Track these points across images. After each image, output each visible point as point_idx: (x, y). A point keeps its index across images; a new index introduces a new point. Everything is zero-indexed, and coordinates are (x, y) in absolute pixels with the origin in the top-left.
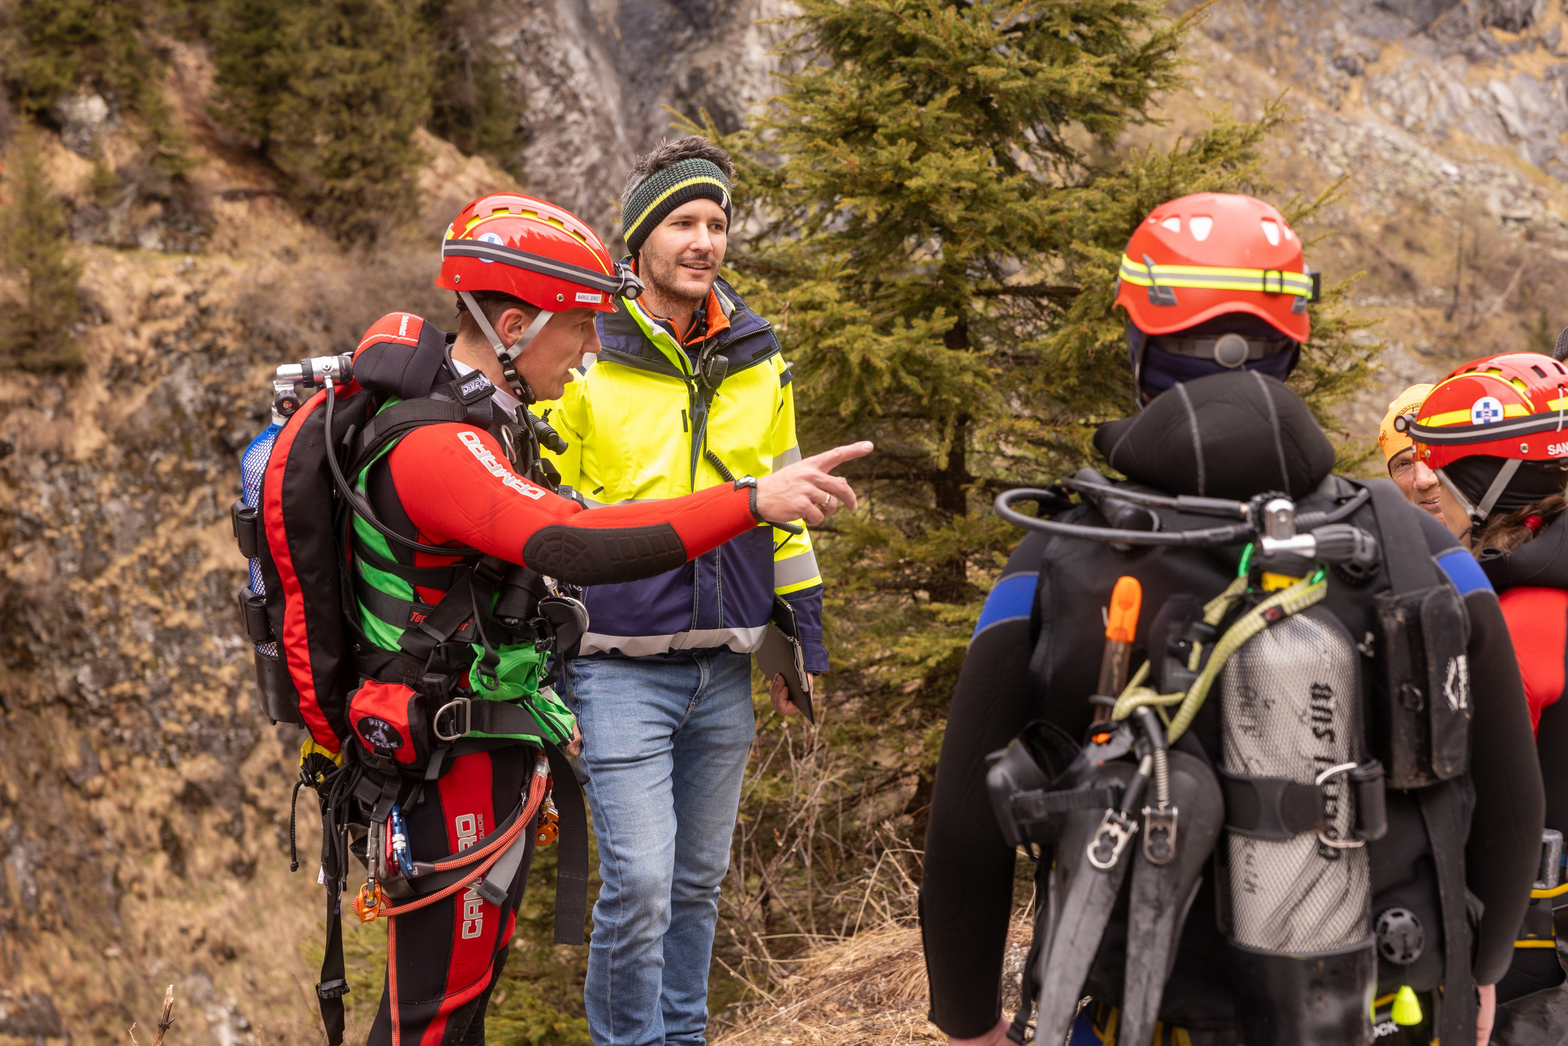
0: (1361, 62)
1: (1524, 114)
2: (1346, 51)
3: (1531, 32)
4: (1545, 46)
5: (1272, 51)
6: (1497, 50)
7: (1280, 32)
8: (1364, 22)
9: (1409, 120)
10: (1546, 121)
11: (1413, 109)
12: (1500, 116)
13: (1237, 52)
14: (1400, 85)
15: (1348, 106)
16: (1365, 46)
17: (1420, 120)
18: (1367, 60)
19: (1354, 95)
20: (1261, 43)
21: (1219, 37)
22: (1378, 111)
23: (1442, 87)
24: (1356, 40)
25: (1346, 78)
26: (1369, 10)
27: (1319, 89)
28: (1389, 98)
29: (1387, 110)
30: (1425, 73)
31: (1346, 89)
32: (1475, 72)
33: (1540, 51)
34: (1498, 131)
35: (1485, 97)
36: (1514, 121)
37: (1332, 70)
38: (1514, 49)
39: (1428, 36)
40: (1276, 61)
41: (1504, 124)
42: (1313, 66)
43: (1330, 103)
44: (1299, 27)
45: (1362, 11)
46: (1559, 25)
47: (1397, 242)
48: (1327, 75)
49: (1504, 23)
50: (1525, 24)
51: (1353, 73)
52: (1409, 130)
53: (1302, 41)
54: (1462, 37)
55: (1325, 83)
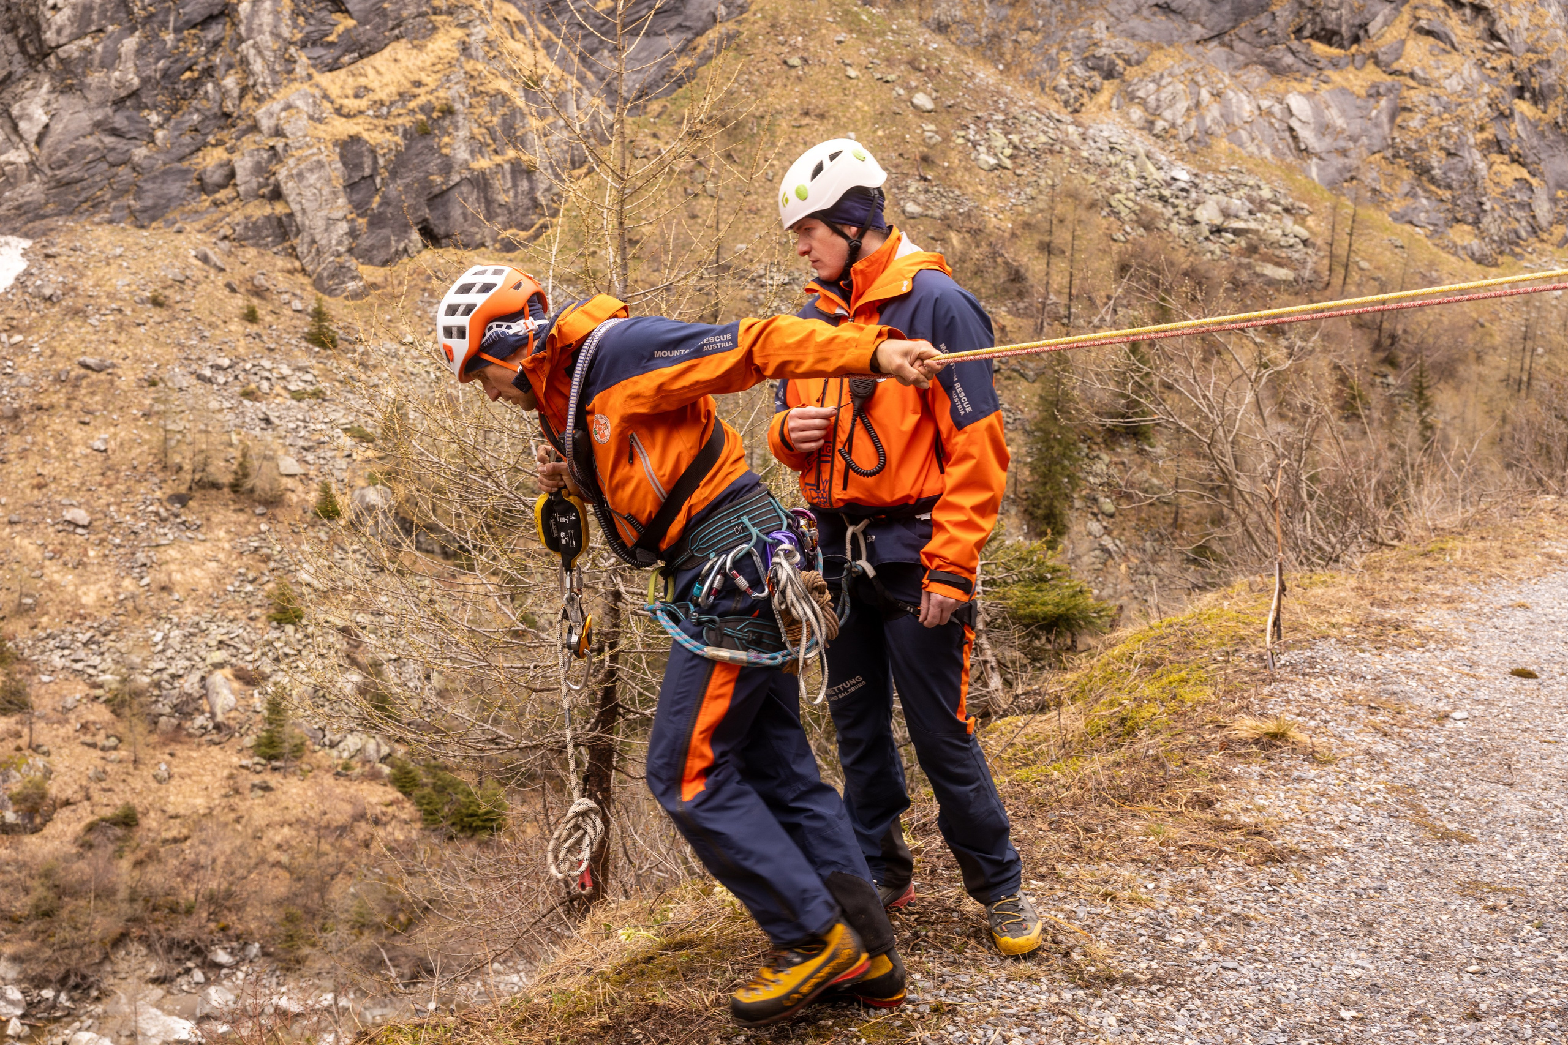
0: (1120, 63)
1: (1324, 129)
2: (1101, 51)
3: (1366, 48)
4: (1377, 63)
5: (1008, 46)
6: (1312, 63)
7: (1023, 28)
8: (1136, 23)
9: (1160, 124)
10: (1353, 139)
11: (1168, 114)
12: (1291, 129)
13: (960, 46)
14: (1159, 88)
15: (1090, 107)
16: (1130, 48)
17: (1173, 125)
18: (1128, 62)
19: (1103, 98)
20: (995, 38)
21: (941, 28)
22: (1126, 116)
23: (1217, 95)
24: (1118, 41)
25: (1097, 79)
26: (1145, 12)
27: (1055, 89)
28: (1143, 103)
29: (1136, 113)
30: (1200, 78)
31: (1093, 90)
32: (1275, 84)
33: (1370, 66)
34: (1284, 144)
35: (1277, 109)
36: (1307, 136)
37: (1079, 70)
38: (1335, 64)
39: (1223, 44)
40: (1008, 57)
41: (1295, 138)
42: (1053, 64)
43: (1066, 103)
44: (1048, 22)
45: (1137, 11)
46: (1403, 42)
47: (1030, 241)
48: (1070, 74)
49: (1328, 36)
50: (1356, 40)
51: (1109, 74)
52: (1157, 136)
53: (1048, 36)
54: (1266, 46)
55: (1063, 82)
